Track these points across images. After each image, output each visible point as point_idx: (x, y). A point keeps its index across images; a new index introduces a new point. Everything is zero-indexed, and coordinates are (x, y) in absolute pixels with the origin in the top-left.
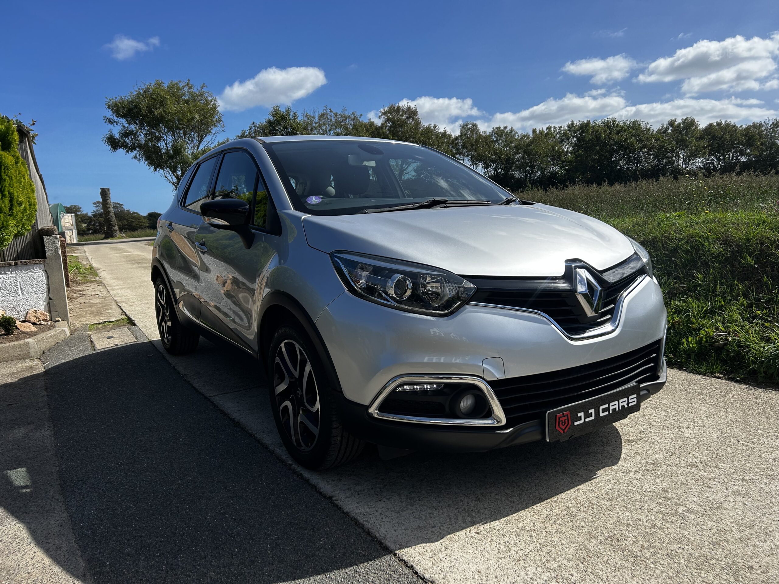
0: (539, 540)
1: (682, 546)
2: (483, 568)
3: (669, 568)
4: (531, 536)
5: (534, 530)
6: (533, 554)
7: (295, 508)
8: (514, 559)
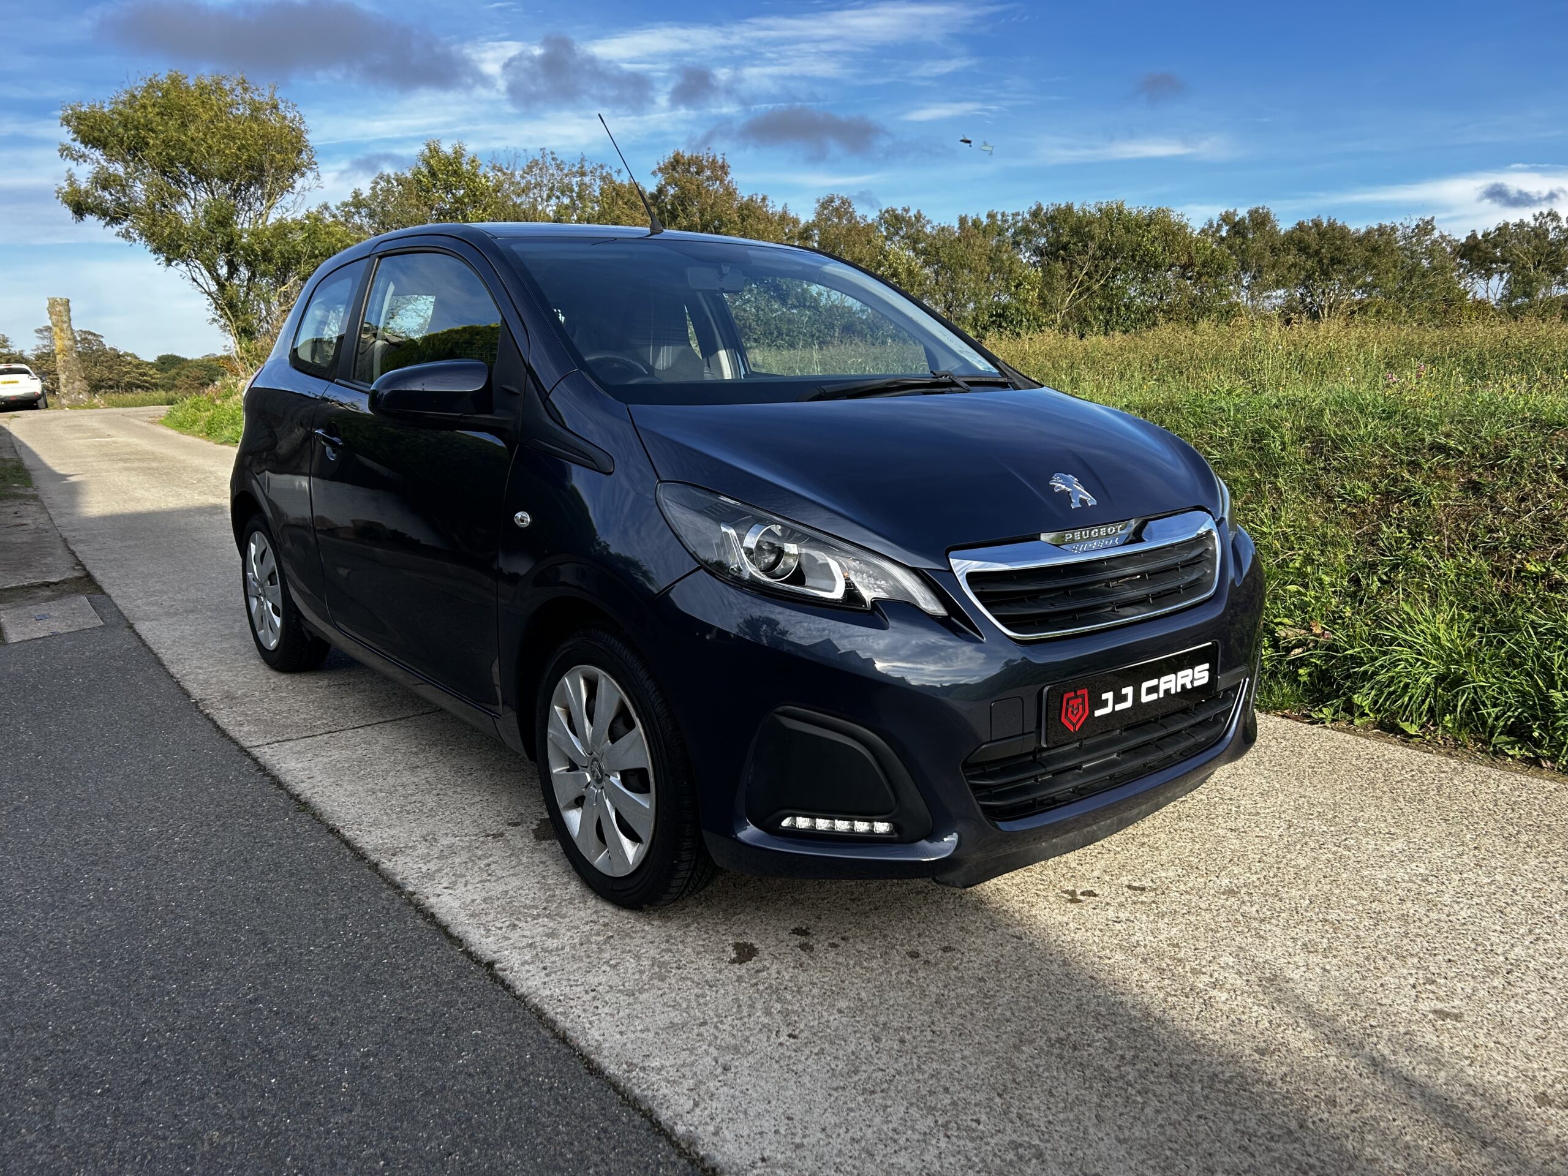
0: (919, 1050)
1: (1199, 1058)
2: (797, 1110)
3: (1171, 1103)
4: (902, 1041)
5: (910, 1028)
6: (905, 1078)
7: (411, 987)
8: (864, 1089)
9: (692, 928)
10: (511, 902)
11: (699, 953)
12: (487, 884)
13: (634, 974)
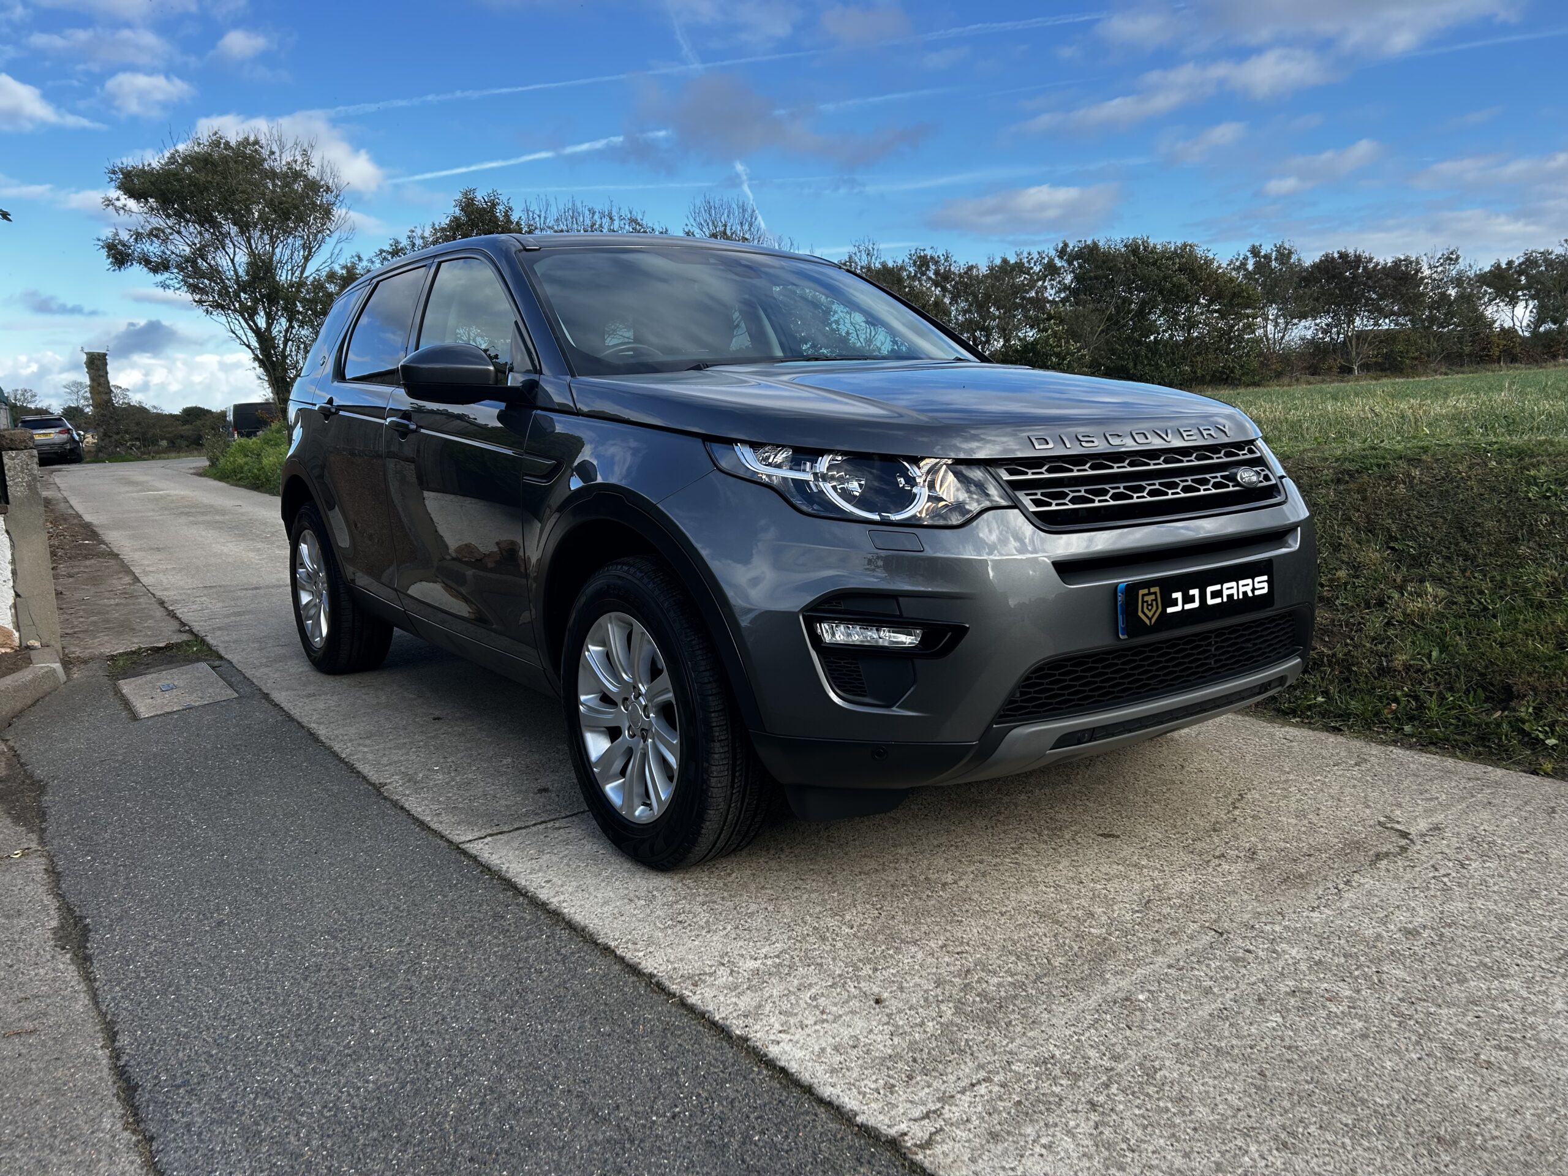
9: (1114, 1089)
10: (868, 1052)
11: (1145, 1127)
12: (825, 1025)
13: (1079, 1158)
